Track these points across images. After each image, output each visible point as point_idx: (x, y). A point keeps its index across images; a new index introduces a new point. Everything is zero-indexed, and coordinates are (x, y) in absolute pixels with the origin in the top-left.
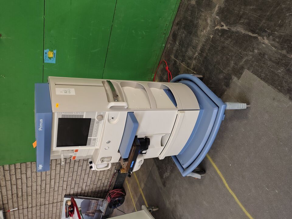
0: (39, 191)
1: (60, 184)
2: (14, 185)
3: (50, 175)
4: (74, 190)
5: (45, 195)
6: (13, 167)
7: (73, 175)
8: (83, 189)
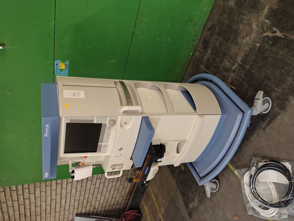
0: (48, 211)
1: (71, 203)
2: (22, 205)
3: (61, 194)
4: (86, 209)
5: (55, 214)
6: (20, 187)
7: (85, 194)
8: (95, 207)
